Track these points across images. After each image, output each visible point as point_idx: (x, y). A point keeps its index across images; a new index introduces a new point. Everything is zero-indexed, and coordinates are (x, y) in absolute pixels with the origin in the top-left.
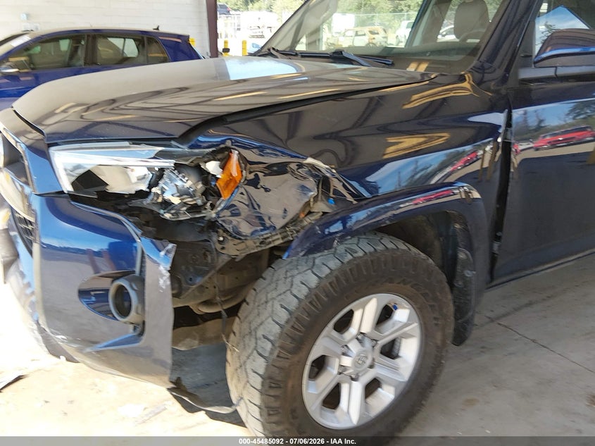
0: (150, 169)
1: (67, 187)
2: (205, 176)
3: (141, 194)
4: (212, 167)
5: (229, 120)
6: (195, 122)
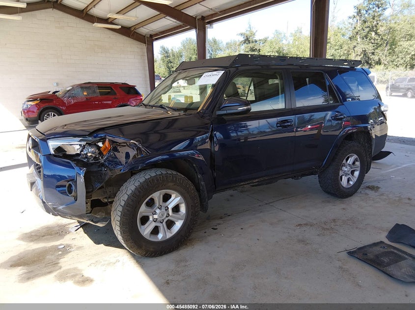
0: (80, 145)
1: (52, 152)
2: (99, 148)
3: (78, 155)
4: (100, 144)
5: (106, 129)
6: (92, 131)
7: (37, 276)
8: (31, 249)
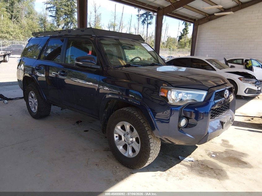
7: (239, 153)
8: (228, 166)
